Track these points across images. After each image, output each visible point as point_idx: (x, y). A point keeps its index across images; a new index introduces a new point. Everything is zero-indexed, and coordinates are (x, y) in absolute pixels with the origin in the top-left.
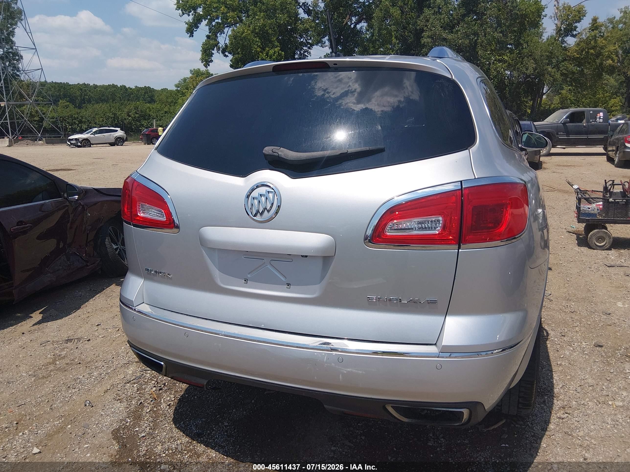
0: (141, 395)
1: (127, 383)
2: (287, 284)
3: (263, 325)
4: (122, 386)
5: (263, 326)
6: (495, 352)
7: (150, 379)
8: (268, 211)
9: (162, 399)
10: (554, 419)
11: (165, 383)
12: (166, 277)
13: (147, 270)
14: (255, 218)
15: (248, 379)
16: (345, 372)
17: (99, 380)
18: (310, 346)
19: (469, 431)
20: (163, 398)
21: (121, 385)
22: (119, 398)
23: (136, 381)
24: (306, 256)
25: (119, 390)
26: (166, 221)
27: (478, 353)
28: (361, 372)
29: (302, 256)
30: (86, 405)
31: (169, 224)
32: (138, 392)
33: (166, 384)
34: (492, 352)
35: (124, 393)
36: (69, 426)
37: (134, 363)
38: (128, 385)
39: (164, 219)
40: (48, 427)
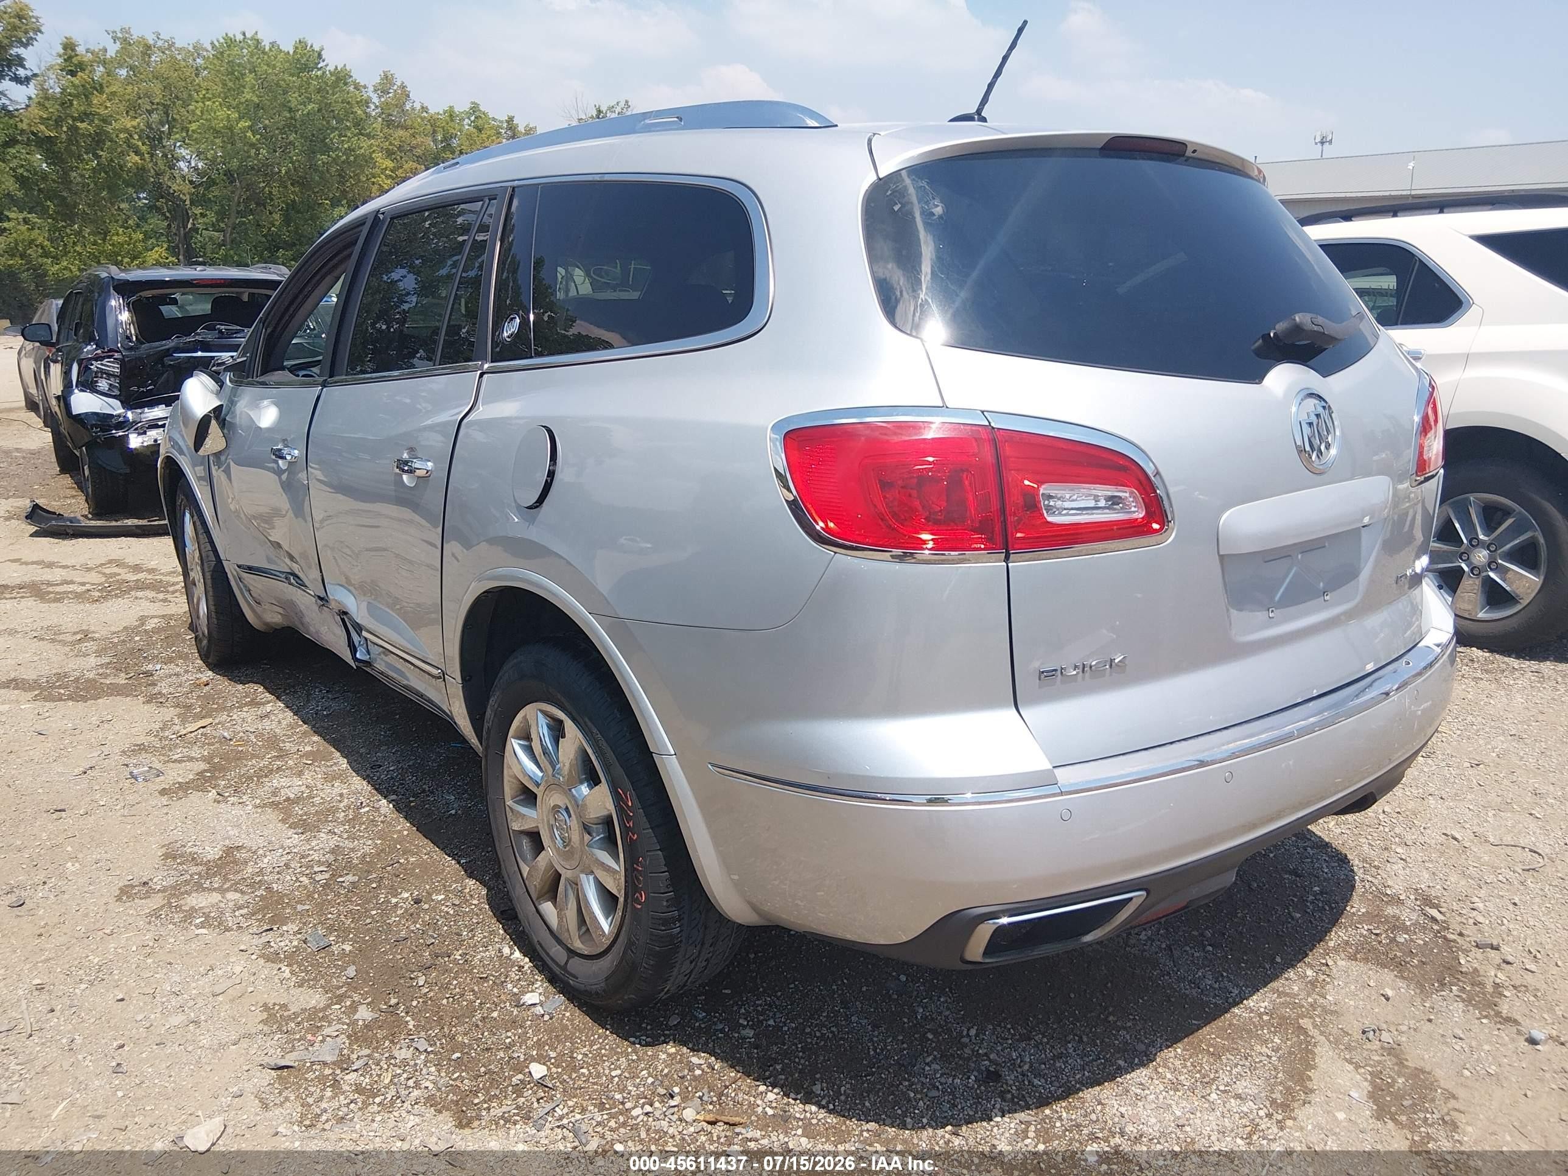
8: (1329, 446)
9: (759, 1109)
12: (1109, 671)
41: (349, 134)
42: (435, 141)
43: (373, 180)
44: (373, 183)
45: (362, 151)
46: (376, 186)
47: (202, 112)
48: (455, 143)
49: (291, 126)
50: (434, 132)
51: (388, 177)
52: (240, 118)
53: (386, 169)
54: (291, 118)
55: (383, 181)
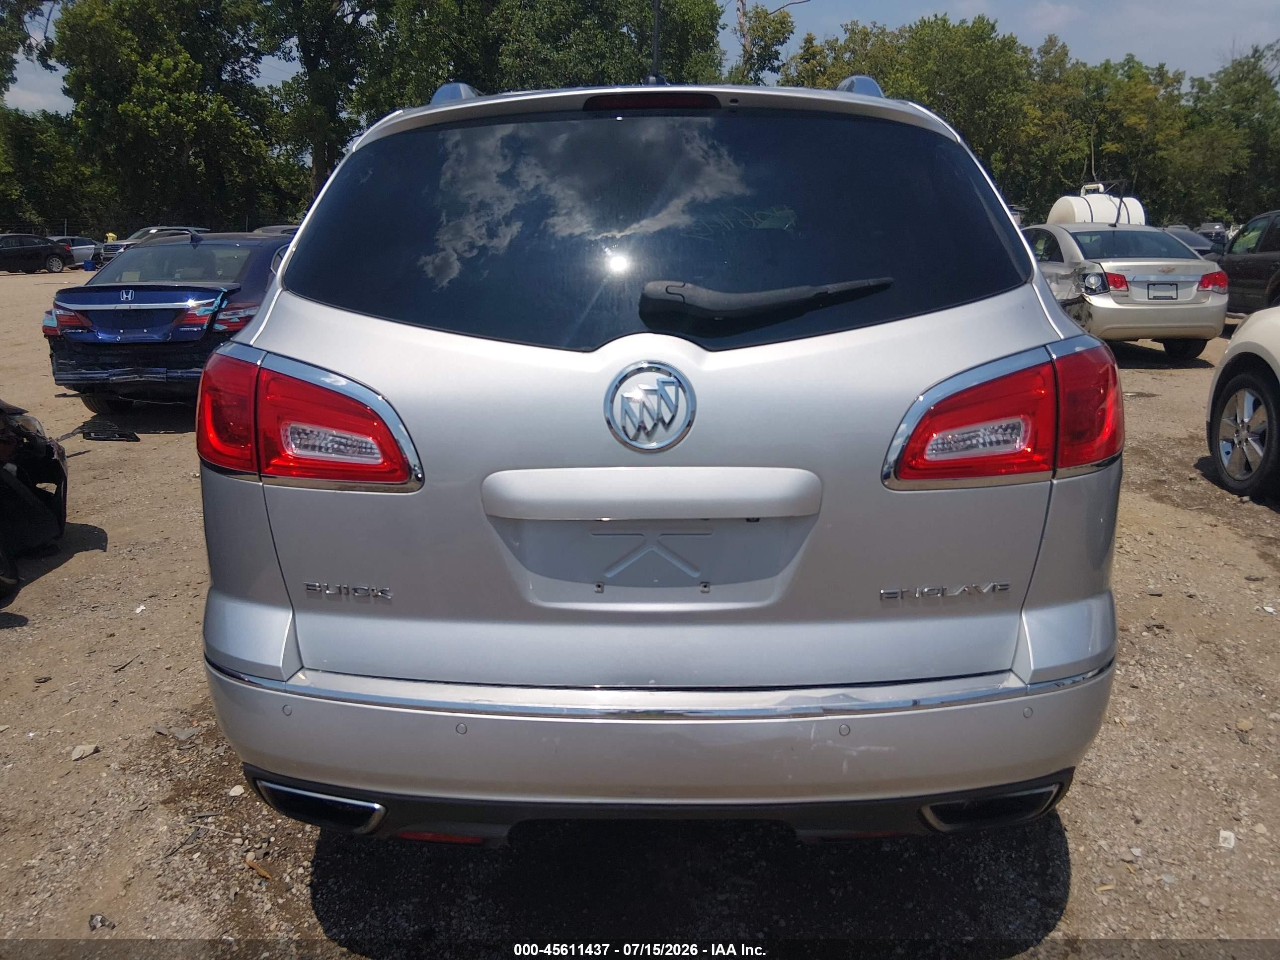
0: (226, 874)
1: (171, 855)
2: (702, 583)
3: (652, 681)
4: (161, 865)
5: (652, 684)
6: (1090, 674)
7: (222, 835)
8: (667, 425)
9: (285, 875)
11: (269, 839)
12: (372, 599)
13: (310, 588)
14: (634, 443)
16: (855, 754)
17: (92, 860)
18: (778, 710)
20: (285, 871)
21: (160, 862)
22: (173, 892)
23: (191, 846)
24: (758, 520)
25: (159, 876)
26: (383, 463)
27: (1057, 683)
28: (887, 749)
29: (748, 520)
30: (94, 928)
31: (390, 472)
32: (214, 871)
33: (272, 839)
34: (1084, 676)
35: (178, 880)
37: (161, 806)
38: (176, 858)
39: (376, 459)
41: (1005, 91)
42: (1087, 91)
43: (1022, 128)
44: (1022, 131)
45: (1014, 105)
46: (1025, 133)
47: (893, 82)
48: (1106, 91)
49: (960, 88)
50: (1088, 83)
51: (1036, 125)
52: (921, 84)
53: (1034, 119)
54: (962, 81)
55: (1031, 129)
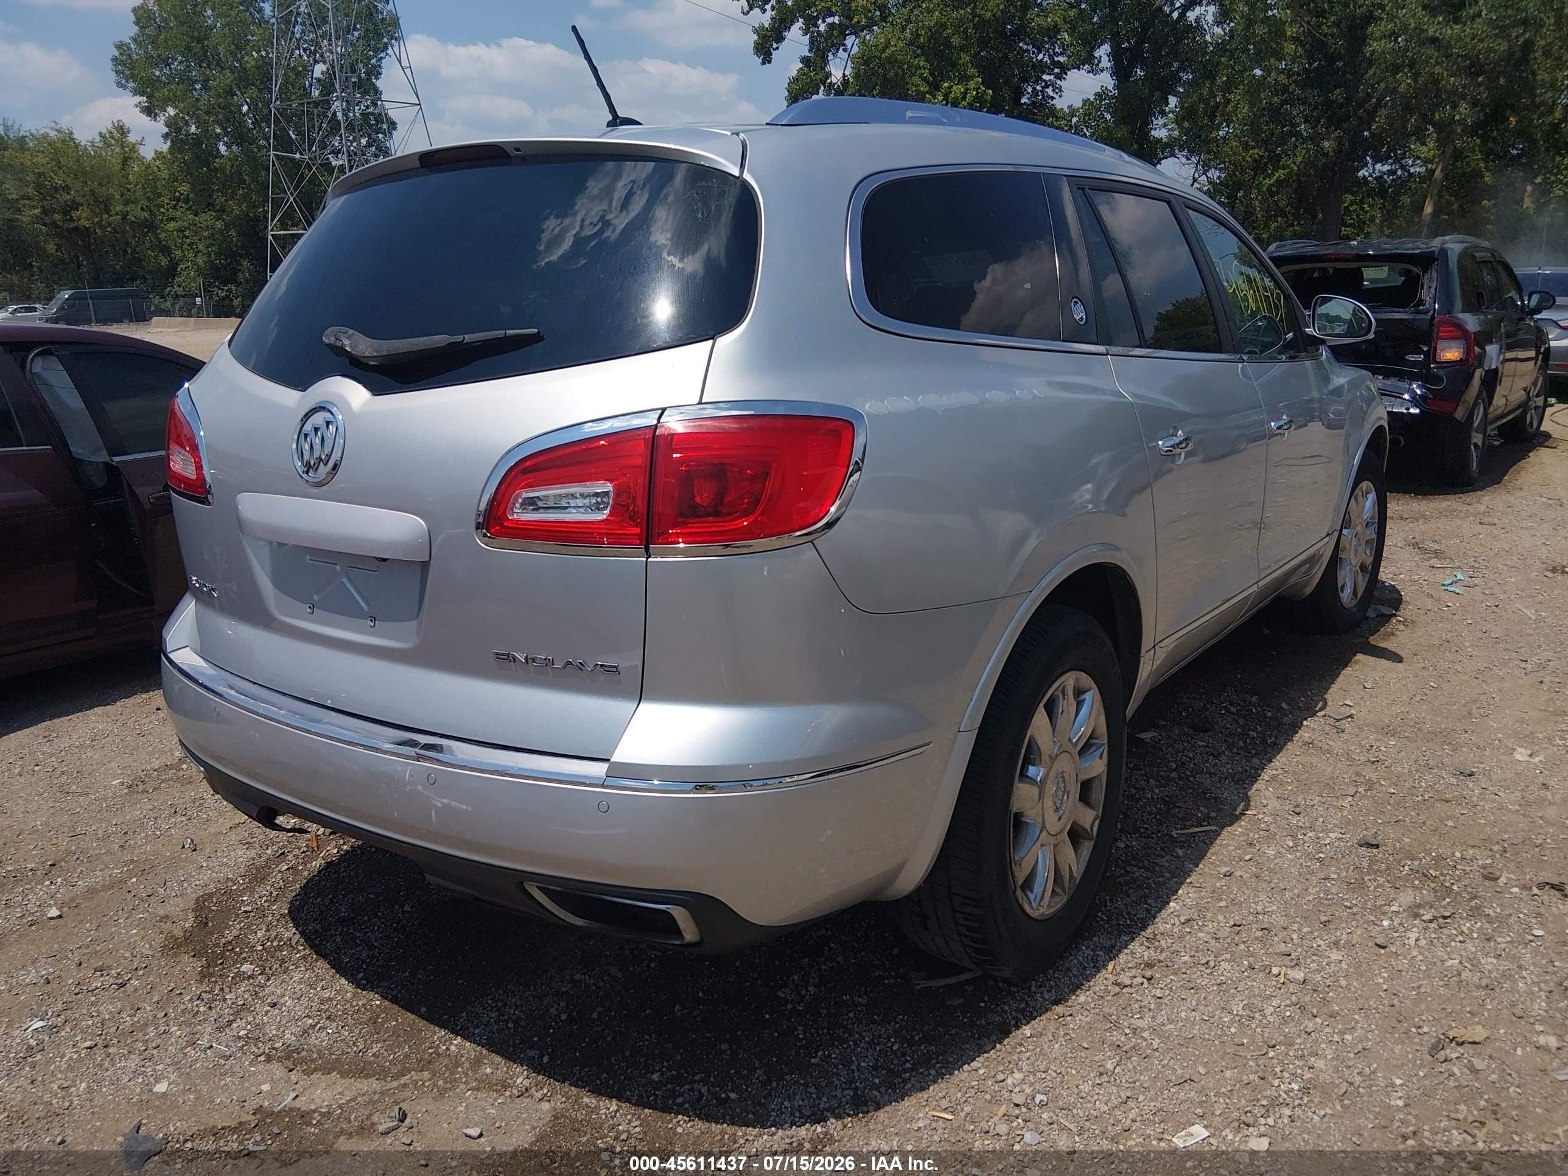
0: (293, 839)
2: (370, 617)
9: (325, 851)
10: (1102, 980)
12: (211, 595)
14: (305, 476)
15: (306, 808)
16: (440, 806)
19: (886, 981)
20: (326, 848)
22: (251, 840)
24: (384, 560)
26: (197, 479)
28: (465, 807)
29: (377, 559)
30: (183, 847)
31: (201, 487)
36: (134, 880)
40: (99, 877)
